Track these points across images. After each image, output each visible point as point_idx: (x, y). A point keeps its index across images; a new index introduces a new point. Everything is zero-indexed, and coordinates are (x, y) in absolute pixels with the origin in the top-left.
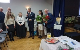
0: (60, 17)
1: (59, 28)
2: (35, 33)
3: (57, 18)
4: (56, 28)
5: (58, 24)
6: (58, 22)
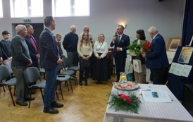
0: (192, 46)
1: (185, 73)
3: (183, 48)
4: (178, 72)
5: (184, 64)
6: (186, 58)
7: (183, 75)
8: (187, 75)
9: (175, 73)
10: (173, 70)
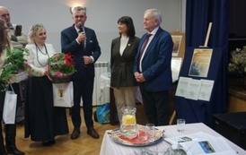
0: (210, 46)
1: (204, 95)
2: (103, 114)
3: (196, 51)
4: (192, 93)
5: (199, 78)
6: (201, 69)
7: (201, 98)
8: (207, 98)
9: (187, 96)
10: (182, 91)
